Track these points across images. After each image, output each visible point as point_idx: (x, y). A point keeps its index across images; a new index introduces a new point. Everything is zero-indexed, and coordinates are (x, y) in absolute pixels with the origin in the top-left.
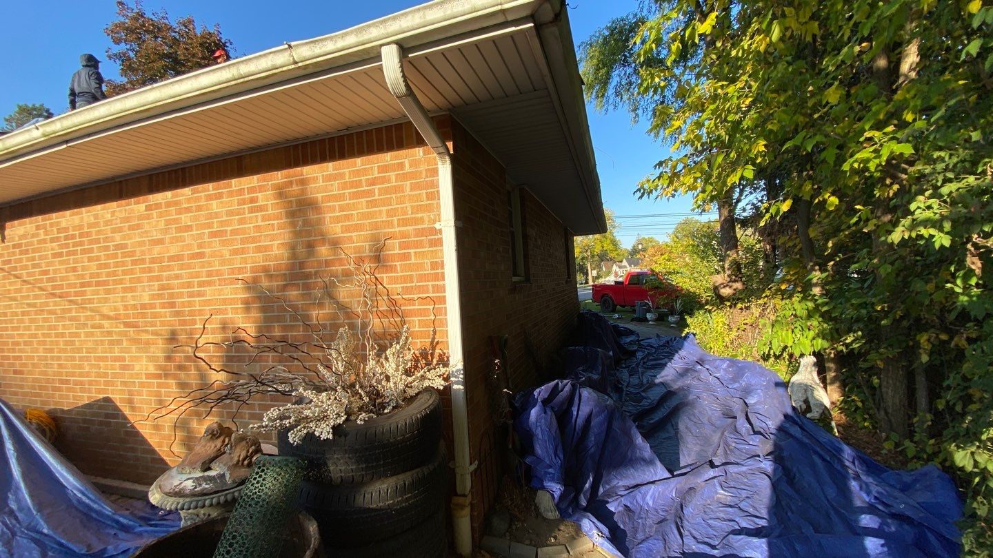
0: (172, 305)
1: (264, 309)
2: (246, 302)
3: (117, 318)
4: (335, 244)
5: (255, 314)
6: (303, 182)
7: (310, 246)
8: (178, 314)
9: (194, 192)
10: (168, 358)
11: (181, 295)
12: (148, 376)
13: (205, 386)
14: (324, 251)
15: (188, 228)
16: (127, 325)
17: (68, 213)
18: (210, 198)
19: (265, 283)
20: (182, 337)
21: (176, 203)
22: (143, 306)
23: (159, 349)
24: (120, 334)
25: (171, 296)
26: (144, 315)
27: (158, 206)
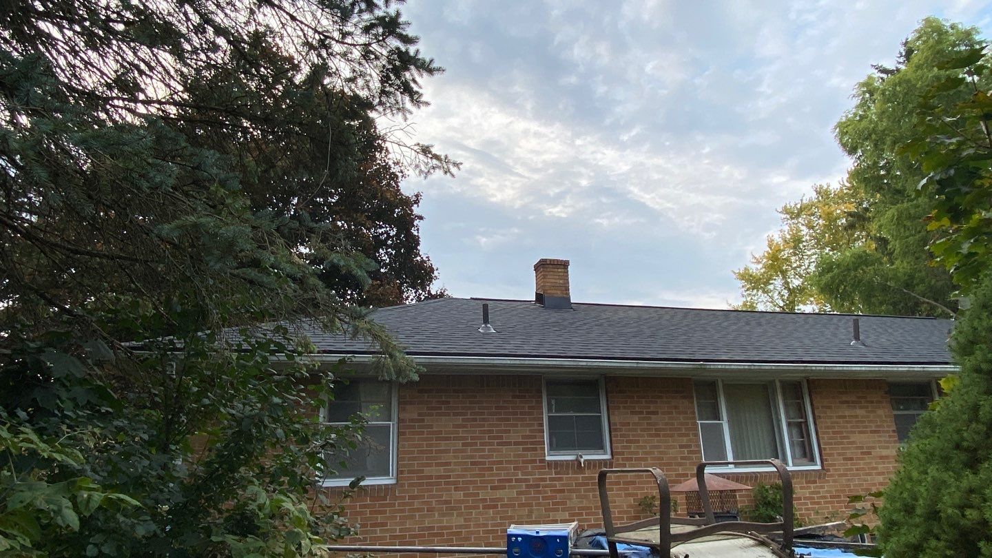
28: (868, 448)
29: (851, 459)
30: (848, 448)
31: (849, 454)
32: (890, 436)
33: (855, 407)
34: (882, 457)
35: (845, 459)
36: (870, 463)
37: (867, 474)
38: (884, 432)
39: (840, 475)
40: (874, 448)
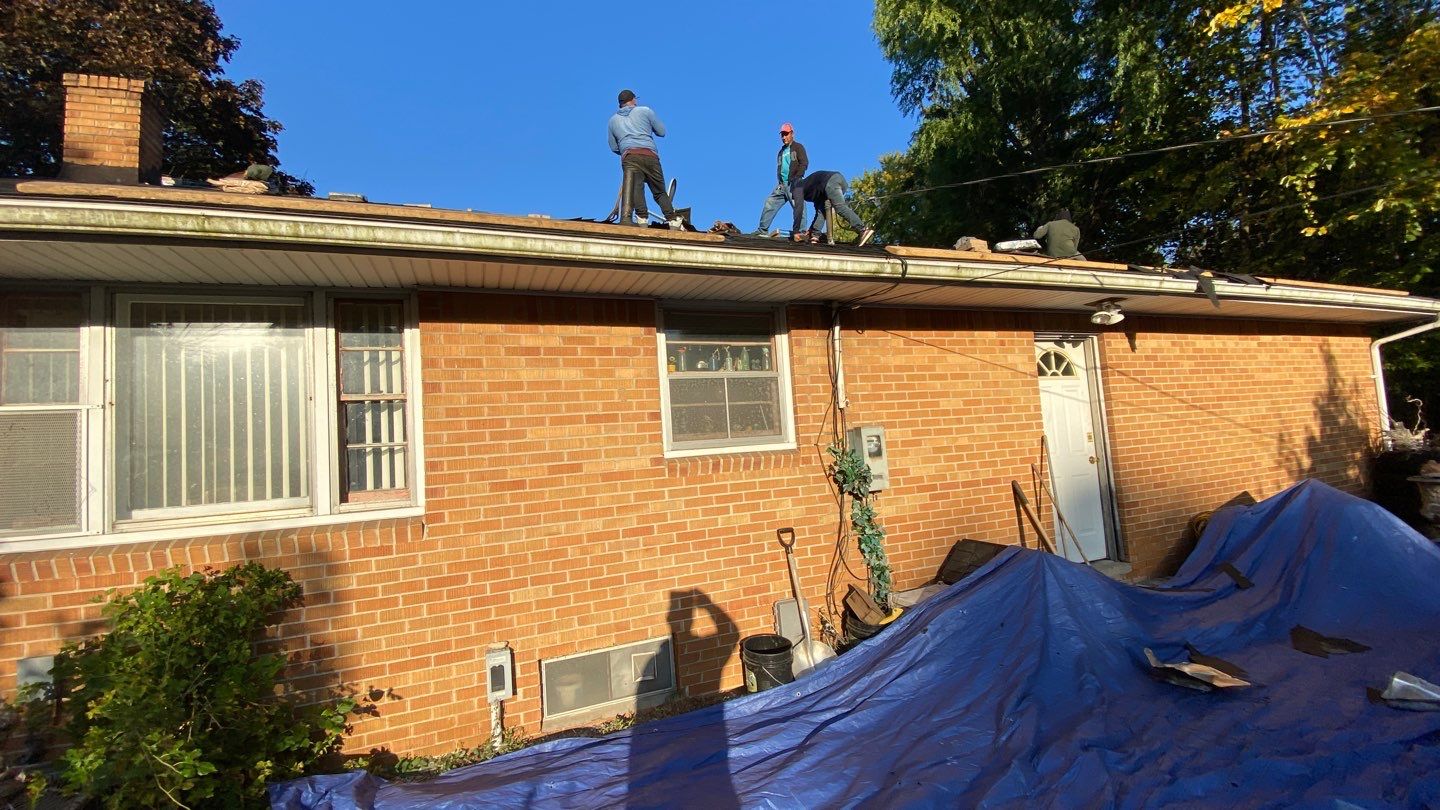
0: (1279, 416)
1: (1323, 418)
2: (1315, 414)
3: (1246, 426)
4: (1343, 381)
5: (1319, 422)
6: (1329, 345)
7: (1335, 381)
8: (1283, 422)
9: (1284, 339)
10: (1280, 454)
11: (1283, 408)
12: (1271, 469)
13: (1301, 471)
14: (1340, 384)
15: (1283, 363)
16: (1253, 431)
17: (1202, 336)
18: (1291, 345)
19: (1321, 402)
20: (1286, 438)
21: (1275, 344)
22: (1264, 417)
23: (1274, 449)
24: (1251, 438)
25: (1279, 409)
26: (1263, 424)
27: (1264, 344)
28: (572, 456)
29: (520, 484)
30: (512, 461)
31: (512, 473)
32: (641, 428)
33: (554, 364)
34: (608, 477)
35: (494, 487)
36: (572, 491)
37: (557, 518)
38: (626, 418)
39: (469, 528)
40: (594, 454)
